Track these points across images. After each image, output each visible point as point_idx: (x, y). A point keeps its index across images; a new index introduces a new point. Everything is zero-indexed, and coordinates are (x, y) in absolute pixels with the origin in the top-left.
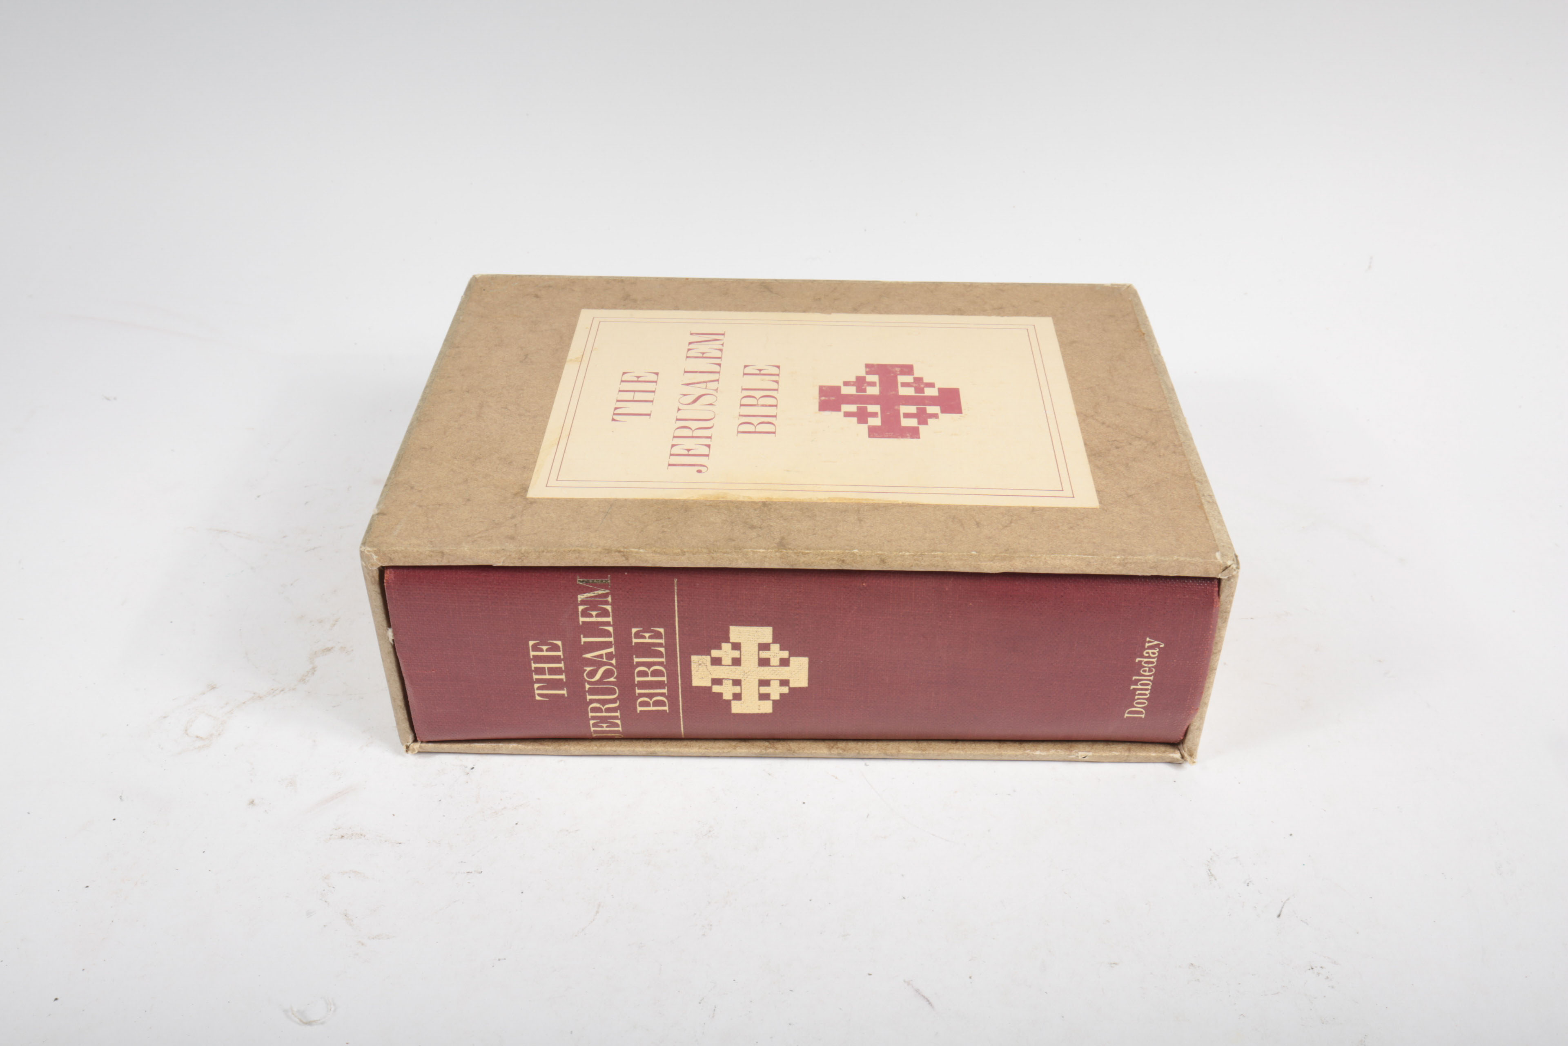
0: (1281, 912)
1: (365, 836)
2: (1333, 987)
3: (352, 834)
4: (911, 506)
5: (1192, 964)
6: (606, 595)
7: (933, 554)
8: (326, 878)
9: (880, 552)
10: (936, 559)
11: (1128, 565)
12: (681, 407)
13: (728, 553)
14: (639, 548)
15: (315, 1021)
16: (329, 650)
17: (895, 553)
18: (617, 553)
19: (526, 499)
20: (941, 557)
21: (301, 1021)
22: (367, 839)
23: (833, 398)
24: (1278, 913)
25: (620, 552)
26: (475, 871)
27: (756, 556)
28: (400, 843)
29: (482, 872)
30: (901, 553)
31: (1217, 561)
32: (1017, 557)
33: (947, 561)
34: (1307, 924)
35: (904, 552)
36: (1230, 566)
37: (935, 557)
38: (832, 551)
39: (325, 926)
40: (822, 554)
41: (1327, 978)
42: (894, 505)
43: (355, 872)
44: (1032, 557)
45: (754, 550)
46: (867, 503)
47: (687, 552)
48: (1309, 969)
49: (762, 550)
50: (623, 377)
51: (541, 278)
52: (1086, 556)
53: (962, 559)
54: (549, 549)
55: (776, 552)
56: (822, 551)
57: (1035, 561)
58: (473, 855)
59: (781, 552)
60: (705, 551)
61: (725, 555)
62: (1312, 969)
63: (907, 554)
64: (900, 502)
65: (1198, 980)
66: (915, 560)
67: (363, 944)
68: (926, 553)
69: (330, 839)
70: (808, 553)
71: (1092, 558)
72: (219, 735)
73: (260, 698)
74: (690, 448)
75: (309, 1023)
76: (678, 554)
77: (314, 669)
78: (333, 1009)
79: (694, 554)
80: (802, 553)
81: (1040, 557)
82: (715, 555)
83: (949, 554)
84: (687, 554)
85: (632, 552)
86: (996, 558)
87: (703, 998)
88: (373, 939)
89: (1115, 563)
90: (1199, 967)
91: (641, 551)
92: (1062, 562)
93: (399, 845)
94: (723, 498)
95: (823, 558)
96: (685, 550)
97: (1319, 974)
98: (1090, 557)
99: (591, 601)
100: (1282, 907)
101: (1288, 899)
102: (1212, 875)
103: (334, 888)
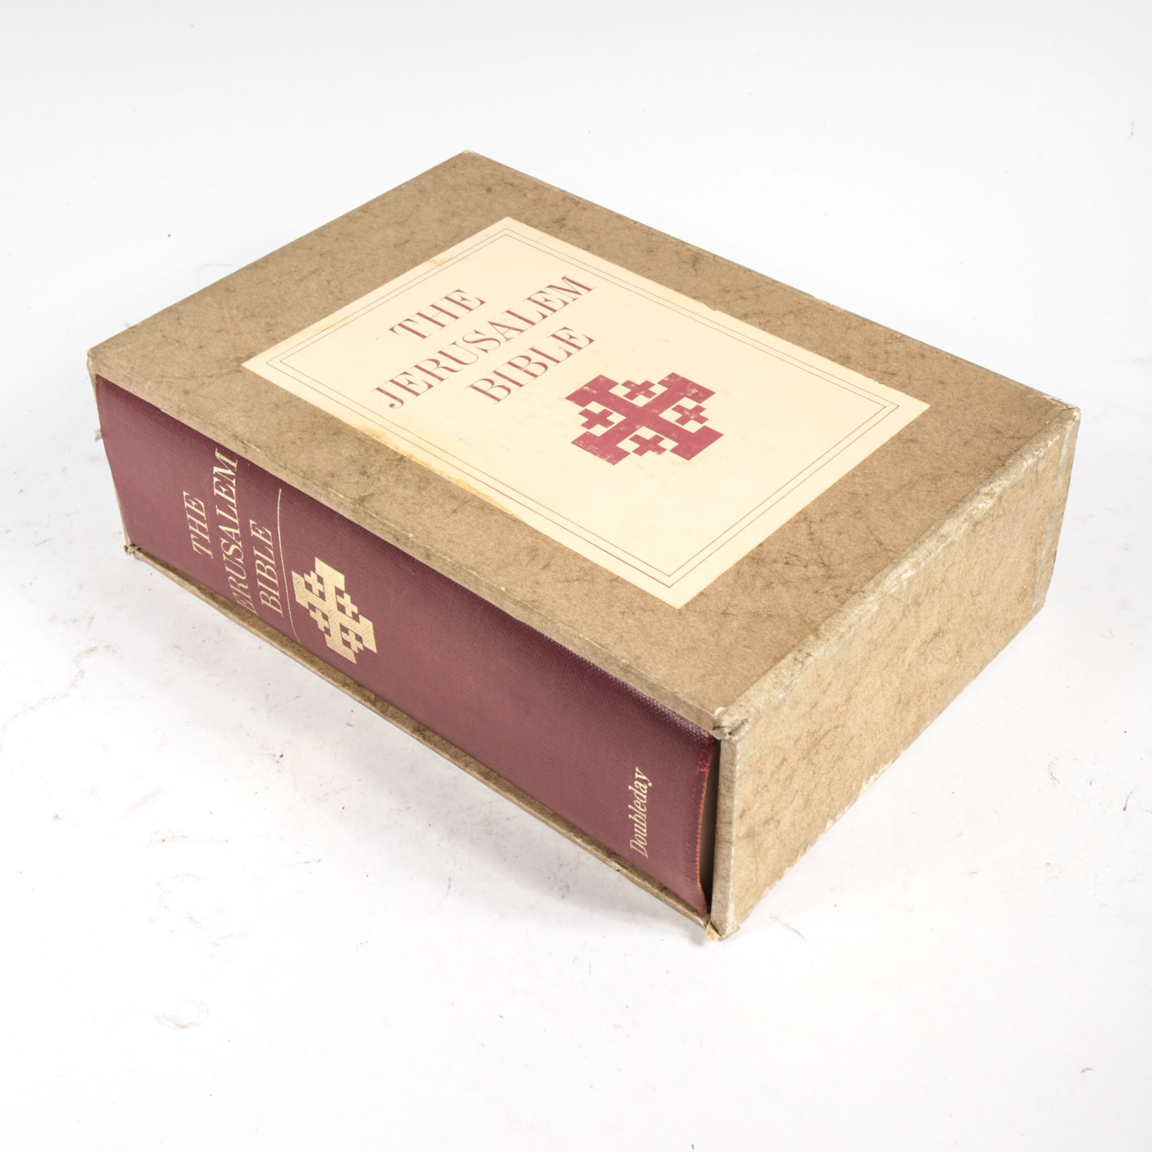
0: (1126, 805)
3: (174, 836)
4: (515, 520)
5: (1048, 863)
6: (231, 477)
7: (469, 571)
9: (429, 547)
10: (470, 577)
11: (629, 674)
12: (460, 342)
13: (316, 485)
14: (258, 447)
15: (189, 1023)
16: (93, 650)
17: (440, 554)
18: (240, 443)
19: (240, 366)
20: (474, 578)
21: (176, 1025)
22: (191, 840)
23: (595, 392)
24: (1123, 806)
25: (243, 443)
27: (335, 499)
30: (444, 557)
31: (712, 715)
32: (537, 612)
33: (477, 584)
35: (447, 557)
36: (723, 727)
37: (470, 575)
38: (393, 525)
39: (172, 931)
40: (384, 524)
42: (502, 513)
43: (188, 875)
44: (550, 620)
45: (336, 493)
46: (482, 500)
47: (289, 468)
49: (341, 496)
50: (453, 294)
51: (515, 173)
52: (595, 644)
53: (490, 589)
54: (199, 415)
55: (351, 503)
56: (385, 521)
57: (549, 624)
58: (307, 844)
59: (355, 505)
60: (301, 474)
61: (314, 486)
63: (449, 560)
64: (510, 513)
66: (453, 569)
67: (217, 945)
68: (464, 568)
69: (151, 844)
70: (373, 517)
71: (600, 649)
73: (32, 708)
74: (413, 381)
75: (185, 1026)
76: (281, 466)
77: (82, 672)
78: (205, 1011)
79: (292, 473)
80: (370, 515)
81: (555, 623)
82: (306, 481)
83: (482, 579)
84: (287, 470)
85: (251, 447)
86: (519, 604)
88: (226, 938)
89: (618, 666)
90: (1055, 864)
91: (258, 450)
92: (573, 638)
94: (377, 437)
95: (384, 528)
96: (288, 466)
98: (599, 647)
99: (223, 478)
100: (1127, 801)
101: (1131, 793)
102: (1055, 778)
103: (170, 893)
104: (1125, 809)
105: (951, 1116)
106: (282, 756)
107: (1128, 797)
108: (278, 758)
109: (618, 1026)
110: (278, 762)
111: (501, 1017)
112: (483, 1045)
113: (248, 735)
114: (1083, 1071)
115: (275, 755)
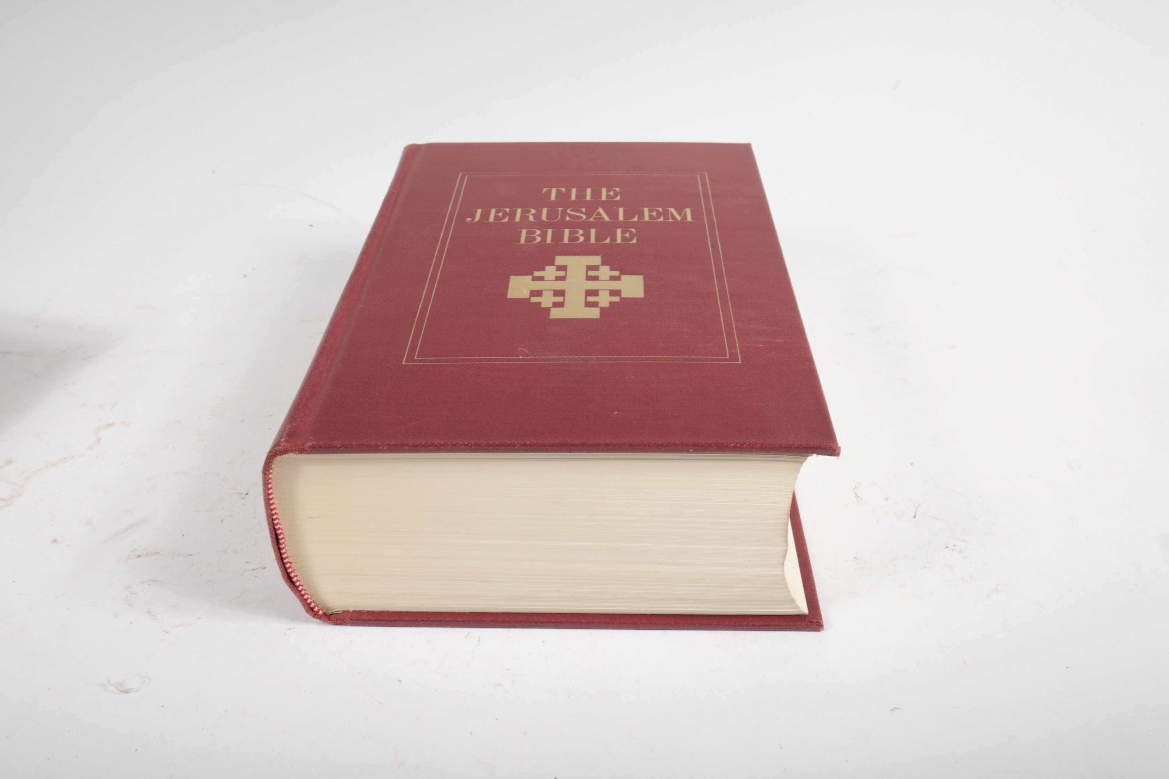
0: (915, 514)
1: (159, 553)
2: (966, 557)
3: (148, 554)
5: (855, 558)
8: (128, 588)
15: (131, 689)
16: (111, 425)
21: (118, 689)
22: (162, 556)
24: (913, 515)
26: (259, 568)
28: (191, 555)
29: (265, 568)
34: (937, 519)
39: (131, 623)
41: (960, 552)
43: (154, 580)
48: (945, 548)
58: (256, 556)
62: (948, 548)
65: (863, 568)
67: (167, 632)
69: (128, 559)
72: (20, 495)
73: (54, 465)
75: (126, 692)
77: (99, 440)
78: (147, 681)
87: (468, 634)
88: (176, 627)
90: (861, 559)
93: (190, 556)
97: (953, 550)
100: (916, 511)
101: (919, 505)
102: (858, 497)
103: (136, 594)
104: (915, 517)
105: (781, 748)
106: (247, 494)
107: (917, 508)
108: (243, 495)
109: (499, 685)
110: (244, 498)
111: (400, 681)
112: (381, 704)
113: (223, 480)
114: (892, 710)
115: (242, 494)
